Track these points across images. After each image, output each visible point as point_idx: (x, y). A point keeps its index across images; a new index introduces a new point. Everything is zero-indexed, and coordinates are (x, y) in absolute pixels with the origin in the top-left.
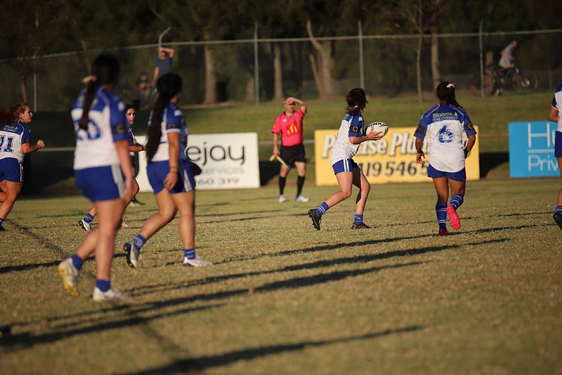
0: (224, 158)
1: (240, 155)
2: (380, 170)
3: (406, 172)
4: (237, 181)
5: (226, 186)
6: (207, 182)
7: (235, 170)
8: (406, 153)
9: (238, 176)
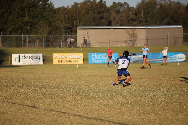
0: (36, 58)
1: (39, 58)
2: (65, 61)
3: (70, 62)
4: (38, 63)
5: (37, 64)
6: (33, 63)
7: (38, 61)
8: (70, 58)
9: (39, 62)
